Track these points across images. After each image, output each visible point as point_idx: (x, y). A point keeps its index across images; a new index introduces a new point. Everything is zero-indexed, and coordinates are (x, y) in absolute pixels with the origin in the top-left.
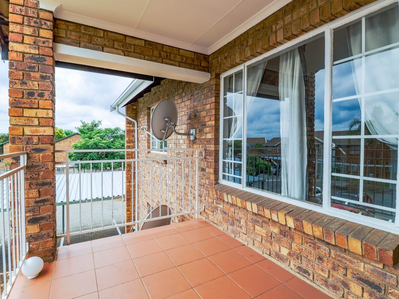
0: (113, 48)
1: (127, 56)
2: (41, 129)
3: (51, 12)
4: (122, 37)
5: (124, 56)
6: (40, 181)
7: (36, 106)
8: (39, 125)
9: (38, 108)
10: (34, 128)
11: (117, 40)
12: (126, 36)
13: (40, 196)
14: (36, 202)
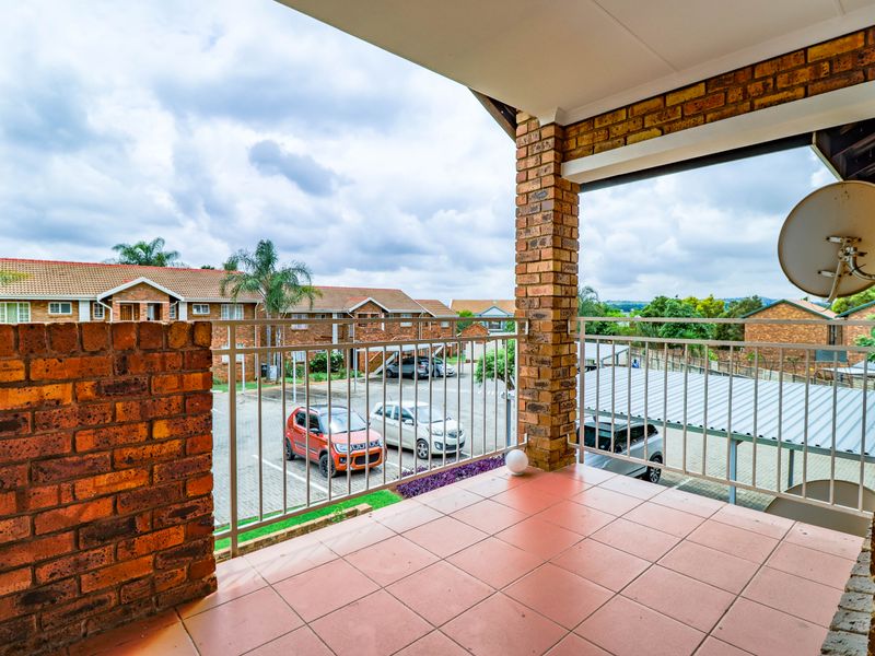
0: (644, 129)
1: (669, 132)
2: (542, 288)
3: (552, 124)
4: (659, 101)
5: (663, 134)
6: (540, 358)
7: (538, 258)
8: (540, 283)
9: (540, 260)
10: (535, 288)
11: (650, 112)
12: (664, 96)
13: (539, 378)
14: (536, 384)
